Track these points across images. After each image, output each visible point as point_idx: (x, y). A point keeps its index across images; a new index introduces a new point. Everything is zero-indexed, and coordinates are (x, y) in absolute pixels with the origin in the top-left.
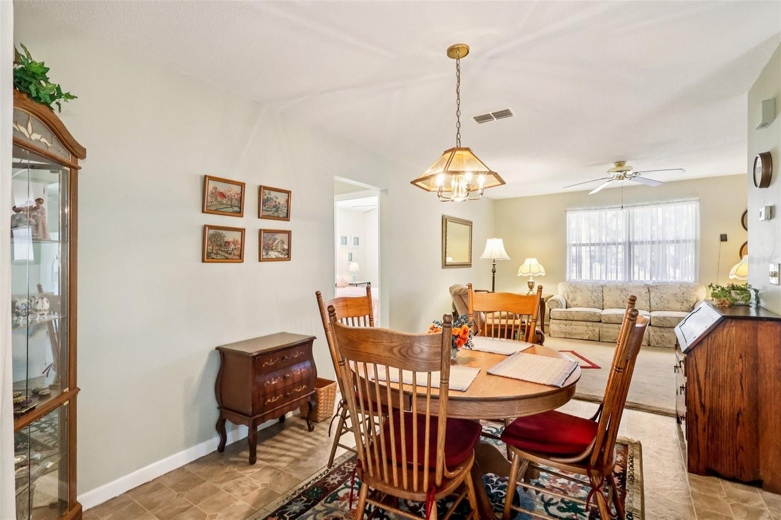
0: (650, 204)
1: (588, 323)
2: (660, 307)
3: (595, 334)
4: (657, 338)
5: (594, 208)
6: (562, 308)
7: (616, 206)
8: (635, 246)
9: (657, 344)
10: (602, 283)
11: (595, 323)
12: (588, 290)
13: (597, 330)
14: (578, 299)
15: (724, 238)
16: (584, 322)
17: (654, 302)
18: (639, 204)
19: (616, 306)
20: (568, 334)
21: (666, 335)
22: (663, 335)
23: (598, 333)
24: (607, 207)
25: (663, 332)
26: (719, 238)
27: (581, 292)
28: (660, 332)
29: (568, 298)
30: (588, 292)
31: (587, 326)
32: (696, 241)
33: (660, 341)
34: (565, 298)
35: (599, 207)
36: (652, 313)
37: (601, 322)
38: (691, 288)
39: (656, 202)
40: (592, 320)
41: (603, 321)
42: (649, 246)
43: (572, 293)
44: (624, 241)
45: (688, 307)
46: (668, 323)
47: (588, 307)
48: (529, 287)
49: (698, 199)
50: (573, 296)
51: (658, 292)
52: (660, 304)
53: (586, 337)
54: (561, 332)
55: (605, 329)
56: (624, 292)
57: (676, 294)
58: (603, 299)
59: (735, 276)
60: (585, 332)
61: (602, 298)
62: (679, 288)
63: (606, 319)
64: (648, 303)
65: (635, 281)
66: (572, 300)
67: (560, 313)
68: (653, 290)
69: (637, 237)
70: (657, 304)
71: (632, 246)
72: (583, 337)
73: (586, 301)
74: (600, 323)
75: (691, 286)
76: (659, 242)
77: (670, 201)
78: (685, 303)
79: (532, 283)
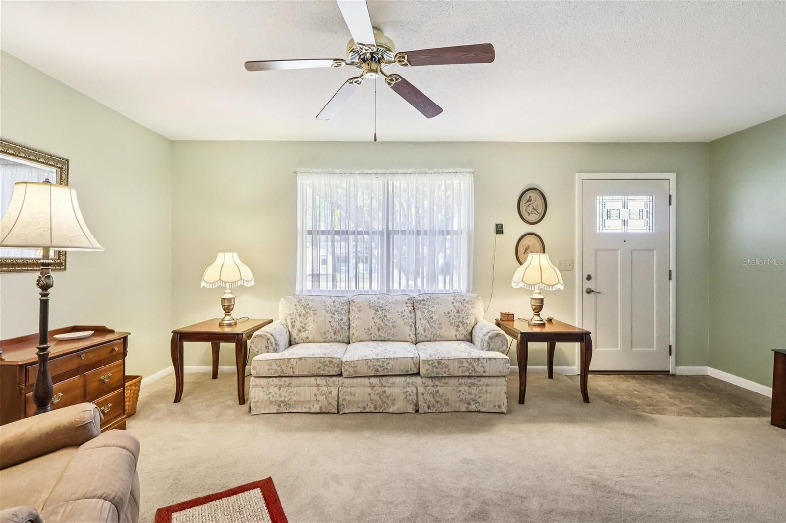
0: (415, 173)
1: (320, 380)
2: (429, 336)
3: (330, 401)
4: (429, 398)
5: (338, 171)
6: (275, 351)
7: (370, 172)
8: (396, 237)
9: (429, 407)
10: (350, 296)
11: (331, 379)
12: (327, 311)
13: (335, 392)
14: (309, 328)
15: (499, 230)
16: (313, 379)
17: (420, 328)
18: (401, 171)
19: (368, 338)
20: (283, 405)
21: (441, 390)
22: (437, 392)
23: (337, 399)
24: (357, 172)
25: (437, 386)
26: (493, 229)
27: (315, 314)
28: (433, 386)
29: (293, 326)
30: (327, 314)
31: (318, 385)
32: (469, 232)
33: (433, 402)
34: (288, 327)
35: (346, 171)
36: (418, 345)
37: (341, 375)
38: (467, 303)
39: (423, 170)
40: (326, 373)
41: (345, 374)
42: (412, 238)
43: (300, 316)
44: (381, 229)
45: (465, 333)
46: (444, 370)
47: (325, 342)
48: (224, 309)
49: (472, 170)
50: (301, 322)
51: (426, 311)
52: (429, 330)
53: (316, 408)
54: (271, 402)
55: (349, 389)
56: (380, 312)
57: (449, 313)
58: (349, 325)
59: (522, 284)
60: (314, 398)
61: (347, 324)
62: (453, 303)
63: (349, 369)
64: (413, 329)
65: (395, 291)
66: (300, 331)
67: (270, 365)
68: (420, 306)
69: (399, 223)
70: (425, 330)
71: (391, 237)
72: (310, 408)
73: (322, 332)
74: (340, 379)
75: (467, 300)
76: (426, 232)
77: (440, 171)
78: (461, 328)
79: (229, 300)
